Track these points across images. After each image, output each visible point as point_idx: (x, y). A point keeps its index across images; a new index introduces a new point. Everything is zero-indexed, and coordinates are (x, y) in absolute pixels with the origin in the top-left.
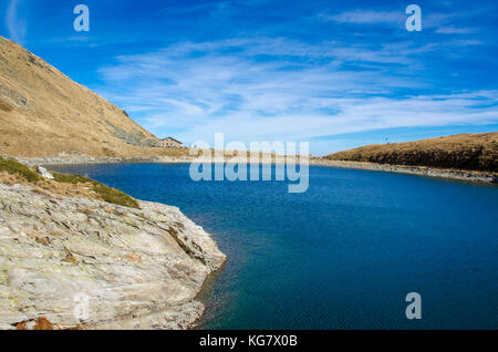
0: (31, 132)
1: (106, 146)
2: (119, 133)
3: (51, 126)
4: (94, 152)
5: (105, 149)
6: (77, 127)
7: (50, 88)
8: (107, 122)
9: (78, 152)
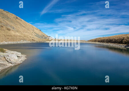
0: (14, 36)
1: (33, 38)
2: (37, 35)
3: (20, 34)
4: (30, 40)
5: (32, 39)
6: (26, 34)
7: (21, 25)
8: (35, 33)
9: (26, 40)
